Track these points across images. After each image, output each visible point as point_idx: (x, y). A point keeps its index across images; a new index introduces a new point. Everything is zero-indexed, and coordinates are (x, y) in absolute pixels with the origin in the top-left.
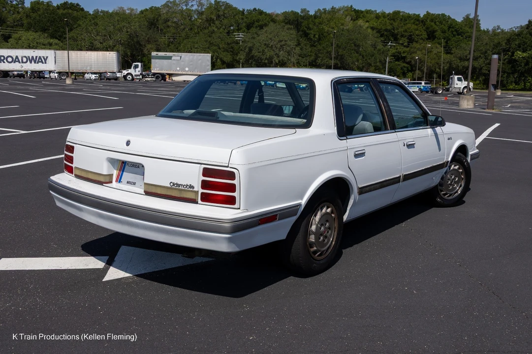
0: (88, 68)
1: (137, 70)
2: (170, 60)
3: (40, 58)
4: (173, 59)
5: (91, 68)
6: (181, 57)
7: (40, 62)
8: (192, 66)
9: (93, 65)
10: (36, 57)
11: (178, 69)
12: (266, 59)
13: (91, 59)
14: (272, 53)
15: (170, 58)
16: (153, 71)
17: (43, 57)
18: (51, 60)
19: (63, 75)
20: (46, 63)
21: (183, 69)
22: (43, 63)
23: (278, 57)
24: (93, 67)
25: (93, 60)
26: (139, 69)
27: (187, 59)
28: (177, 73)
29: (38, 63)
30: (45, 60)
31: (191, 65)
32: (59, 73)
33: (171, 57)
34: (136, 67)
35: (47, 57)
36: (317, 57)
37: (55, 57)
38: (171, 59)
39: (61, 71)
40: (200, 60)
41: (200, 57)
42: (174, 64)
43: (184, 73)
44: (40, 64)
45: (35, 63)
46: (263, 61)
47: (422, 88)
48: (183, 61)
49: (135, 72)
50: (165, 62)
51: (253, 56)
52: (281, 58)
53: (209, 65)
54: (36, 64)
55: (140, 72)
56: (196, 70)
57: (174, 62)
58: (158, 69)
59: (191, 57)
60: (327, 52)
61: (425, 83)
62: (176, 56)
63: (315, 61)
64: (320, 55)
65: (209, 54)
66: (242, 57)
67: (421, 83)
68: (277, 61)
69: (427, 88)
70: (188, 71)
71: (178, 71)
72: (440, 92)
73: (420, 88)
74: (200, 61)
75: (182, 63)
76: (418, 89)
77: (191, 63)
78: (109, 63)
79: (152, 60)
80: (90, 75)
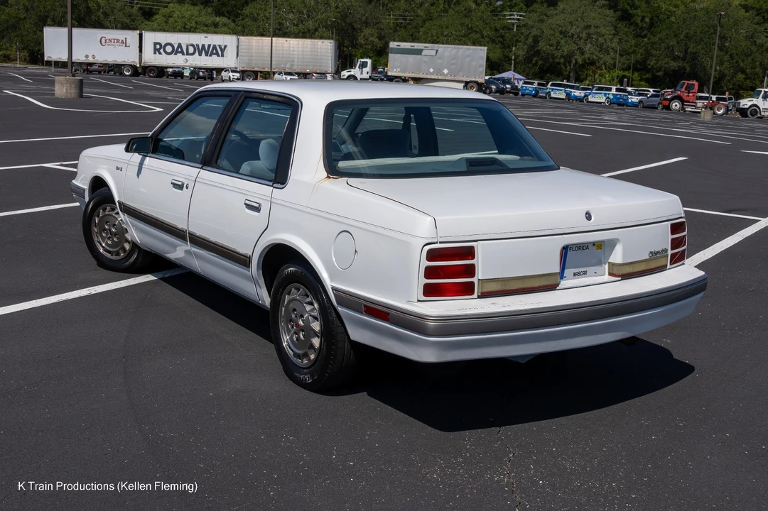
0: (288, 66)
1: (365, 70)
2: (419, 56)
3: (215, 47)
4: (423, 53)
5: (292, 65)
6: (437, 51)
7: (214, 54)
8: (453, 67)
9: (296, 60)
10: (209, 46)
11: (431, 70)
12: (562, 56)
13: (293, 54)
14: (574, 47)
15: (419, 52)
16: (389, 74)
17: (220, 46)
18: (231, 52)
19: (248, 75)
20: (223, 56)
21: (439, 71)
22: (218, 56)
23: (582, 53)
24: (295, 63)
25: (296, 53)
26: (368, 69)
27: (447, 54)
28: (429, 77)
29: (211, 56)
30: (223, 51)
31: (453, 64)
32: (243, 72)
33: (422, 50)
34: (364, 65)
35: (225, 47)
36: (648, 54)
37: (238, 47)
38: (421, 54)
39: (246, 69)
40: (468, 56)
41: (468, 53)
42: (425, 62)
43: (440, 77)
45: (206, 55)
46: (557, 60)
48: (440, 58)
49: (362, 73)
50: (411, 58)
51: (538, 53)
52: (587, 56)
53: (481, 66)
54: (208, 57)
55: (369, 75)
56: (461, 73)
57: (426, 59)
58: (399, 70)
59: (454, 52)
60: (668, 47)
62: (429, 49)
63: (645, 60)
64: (654, 52)
65: (483, 48)
66: (521, 53)
68: (580, 61)
70: (446, 75)
71: (432, 74)
74: (468, 59)
75: (439, 61)
77: (453, 61)
78: (320, 59)
79: (390, 55)
80: (284, 76)
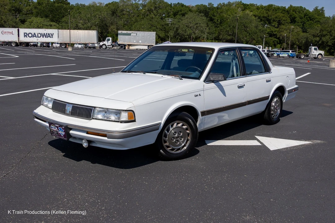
2: (130, 36)
3: (49, 34)
4: (131, 35)
5: (80, 41)
6: (137, 34)
7: (49, 37)
8: (143, 40)
9: (82, 39)
10: (47, 34)
11: (135, 41)
12: (187, 35)
13: (80, 36)
14: (191, 31)
15: (130, 34)
16: (119, 43)
17: (51, 34)
18: (55, 36)
19: (63, 45)
20: (52, 37)
21: (138, 42)
22: (50, 37)
23: (195, 34)
25: (81, 36)
26: (110, 41)
27: (140, 35)
28: (133, 44)
29: (47, 37)
30: (52, 36)
31: (143, 39)
32: (61, 44)
33: (131, 34)
35: (53, 34)
36: (219, 34)
37: (58, 34)
38: (130, 35)
39: (62, 42)
40: (149, 36)
41: (148, 34)
43: (138, 44)
44: (49, 38)
45: (46, 37)
46: (185, 37)
47: (290, 54)
48: (138, 37)
49: (108, 43)
50: (127, 37)
51: (178, 34)
52: (197, 35)
53: (154, 39)
54: (46, 38)
55: (111, 43)
56: (146, 42)
57: (133, 37)
58: (122, 41)
59: (143, 34)
60: (226, 31)
61: (292, 52)
62: (133, 33)
63: (218, 37)
64: (222, 33)
65: (154, 32)
66: (172, 34)
67: (289, 52)
68: (194, 37)
69: (293, 55)
70: (141, 43)
71: (135, 43)
72: (303, 57)
73: (289, 55)
75: (138, 38)
76: (287, 55)
77: (143, 38)
78: (91, 38)
79: (118, 36)
80: (78, 45)
